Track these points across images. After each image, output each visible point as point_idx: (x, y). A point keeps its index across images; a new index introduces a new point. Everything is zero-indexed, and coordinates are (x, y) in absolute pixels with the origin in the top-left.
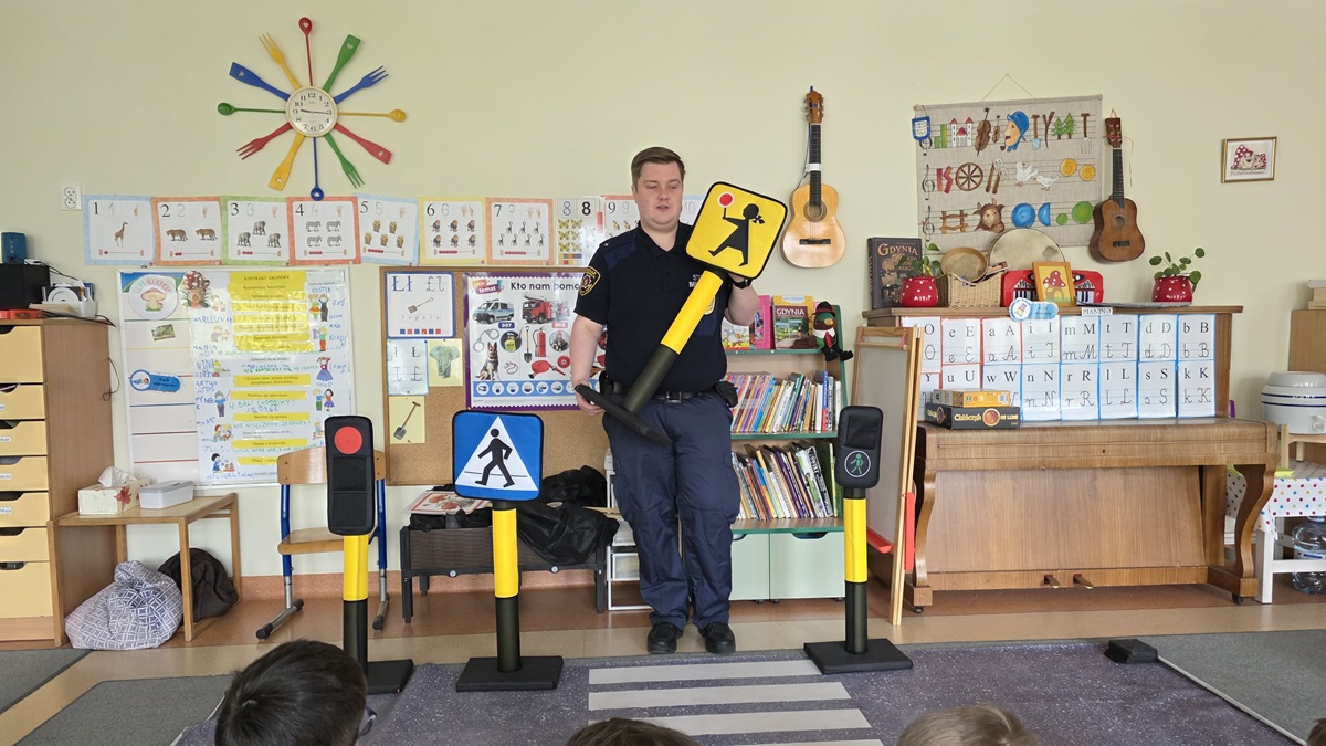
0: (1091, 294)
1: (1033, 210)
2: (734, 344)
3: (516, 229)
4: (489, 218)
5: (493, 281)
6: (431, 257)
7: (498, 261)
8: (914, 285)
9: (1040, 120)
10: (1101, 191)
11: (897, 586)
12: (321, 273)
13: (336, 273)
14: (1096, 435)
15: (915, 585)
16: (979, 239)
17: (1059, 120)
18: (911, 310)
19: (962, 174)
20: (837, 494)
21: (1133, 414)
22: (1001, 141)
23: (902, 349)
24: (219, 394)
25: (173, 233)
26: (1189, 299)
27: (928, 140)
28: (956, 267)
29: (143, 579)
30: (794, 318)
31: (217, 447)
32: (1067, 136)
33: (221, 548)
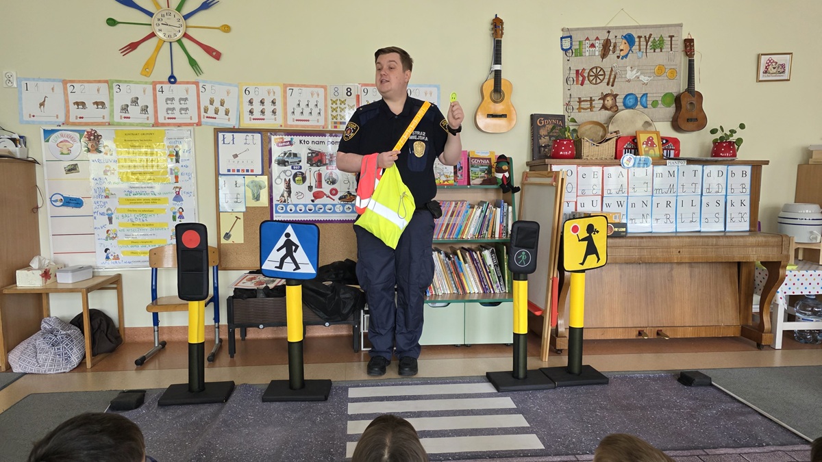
0: (672, 152)
1: (636, 98)
2: (444, 182)
3: (303, 105)
4: (285, 97)
5: (288, 138)
6: (247, 123)
7: (291, 126)
8: (560, 145)
9: (642, 39)
10: (678, 86)
11: (546, 337)
12: (174, 132)
13: (185, 131)
14: (674, 242)
15: (557, 336)
16: (602, 116)
17: (654, 39)
18: (558, 160)
19: (592, 74)
20: (508, 278)
21: (698, 229)
22: (618, 52)
23: (552, 185)
24: (109, 209)
25: (77, 104)
26: (734, 155)
27: (570, 51)
28: (587, 132)
29: (59, 328)
30: (482, 166)
31: (108, 244)
32: (659, 50)
33: (111, 309)
